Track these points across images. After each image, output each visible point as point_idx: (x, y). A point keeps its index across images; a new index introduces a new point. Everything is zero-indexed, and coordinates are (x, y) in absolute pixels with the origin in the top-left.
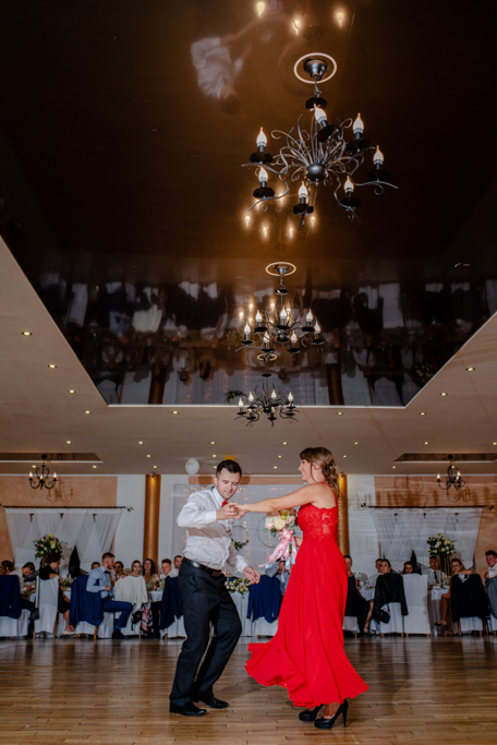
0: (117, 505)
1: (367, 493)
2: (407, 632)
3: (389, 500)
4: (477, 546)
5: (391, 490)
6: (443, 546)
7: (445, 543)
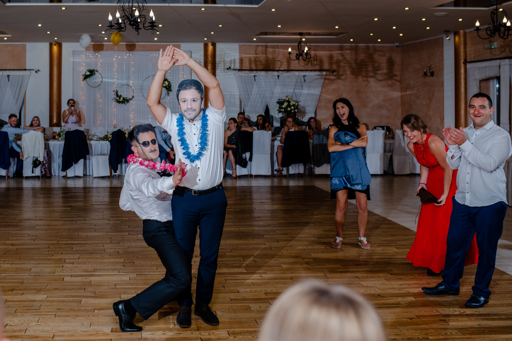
0: (27, 69)
1: (232, 58)
2: (254, 173)
3: (250, 64)
4: (319, 101)
5: (252, 56)
6: (289, 106)
7: (291, 104)
